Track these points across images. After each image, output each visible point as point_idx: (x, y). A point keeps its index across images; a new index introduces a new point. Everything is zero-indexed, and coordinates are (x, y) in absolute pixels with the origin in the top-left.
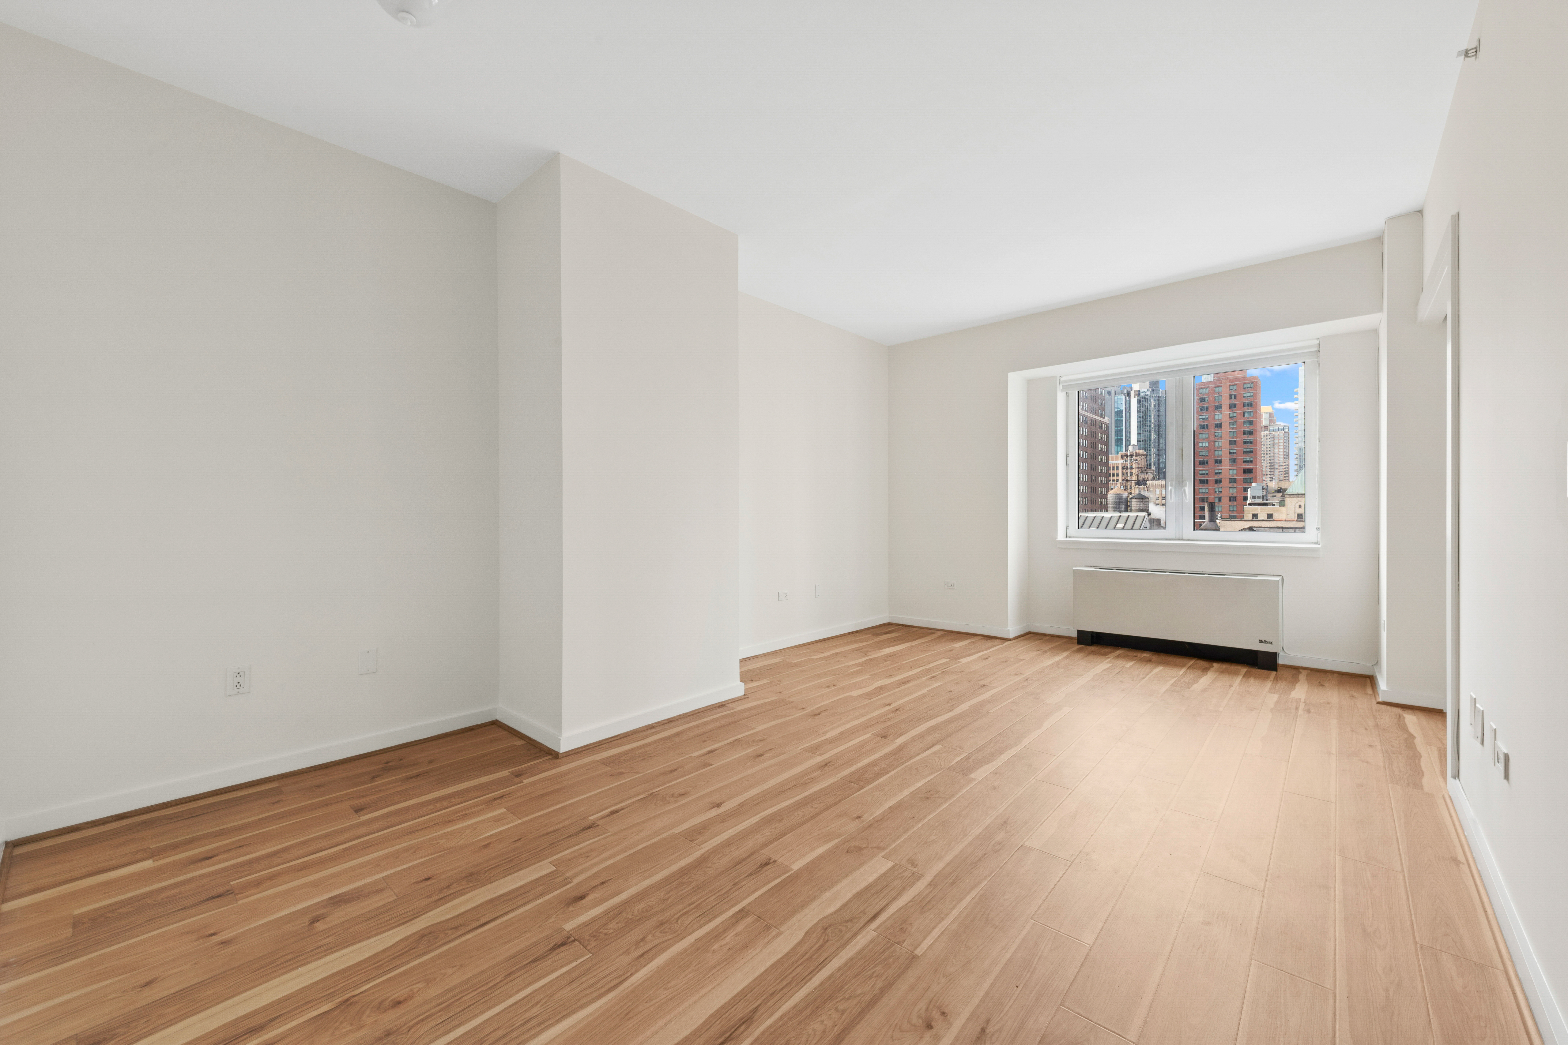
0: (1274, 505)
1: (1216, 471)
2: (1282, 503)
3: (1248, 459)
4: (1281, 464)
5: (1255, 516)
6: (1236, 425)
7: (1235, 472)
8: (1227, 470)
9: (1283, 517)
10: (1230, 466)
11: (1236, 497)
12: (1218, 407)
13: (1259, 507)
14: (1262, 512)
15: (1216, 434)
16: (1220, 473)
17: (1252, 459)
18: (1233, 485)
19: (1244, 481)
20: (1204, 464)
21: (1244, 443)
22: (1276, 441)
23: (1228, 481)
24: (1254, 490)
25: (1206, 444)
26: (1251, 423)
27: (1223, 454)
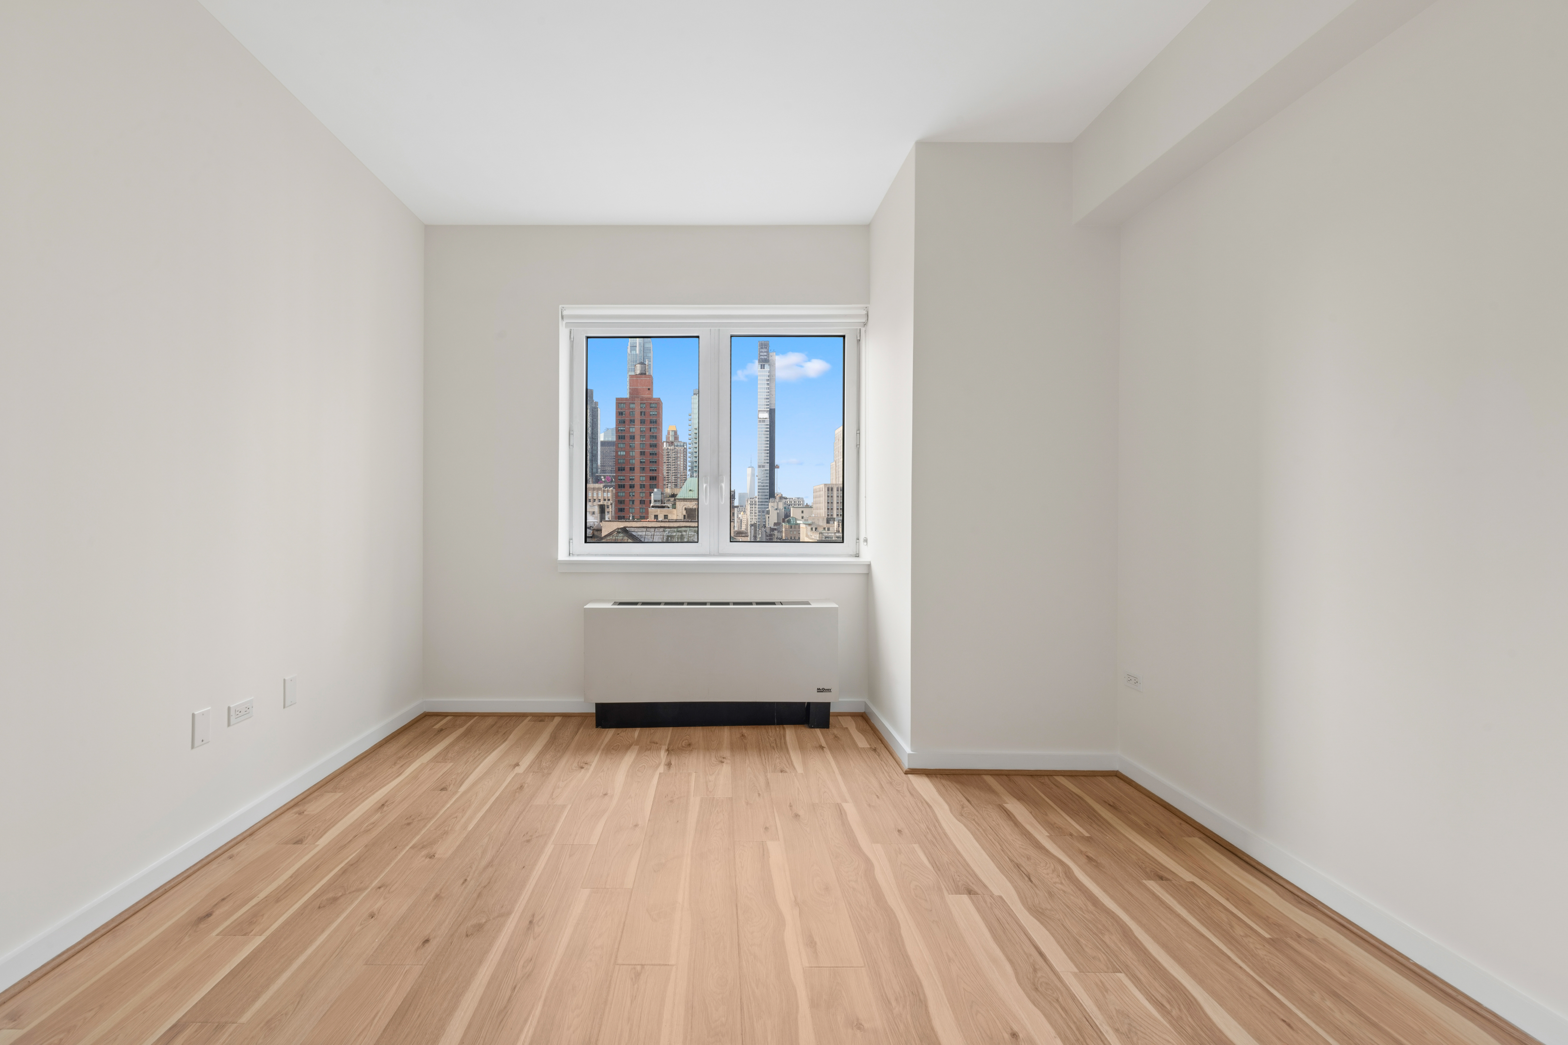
0: (669, 508)
1: (631, 478)
2: (674, 507)
3: (653, 468)
4: (682, 474)
5: (656, 517)
6: (645, 438)
7: (644, 479)
8: (639, 477)
9: (675, 517)
10: (640, 474)
11: (644, 500)
12: (632, 421)
13: (659, 510)
14: (661, 513)
15: (631, 445)
16: (633, 479)
17: (656, 468)
18: (642, 490)
19: (650, 486)
20: (622, 470)
21: (651, 454)
22: (679, 455)
23: (639, 486)
24: (655, 495)
25: (623, 453)
26: (655, 437)
27: (636, 462)
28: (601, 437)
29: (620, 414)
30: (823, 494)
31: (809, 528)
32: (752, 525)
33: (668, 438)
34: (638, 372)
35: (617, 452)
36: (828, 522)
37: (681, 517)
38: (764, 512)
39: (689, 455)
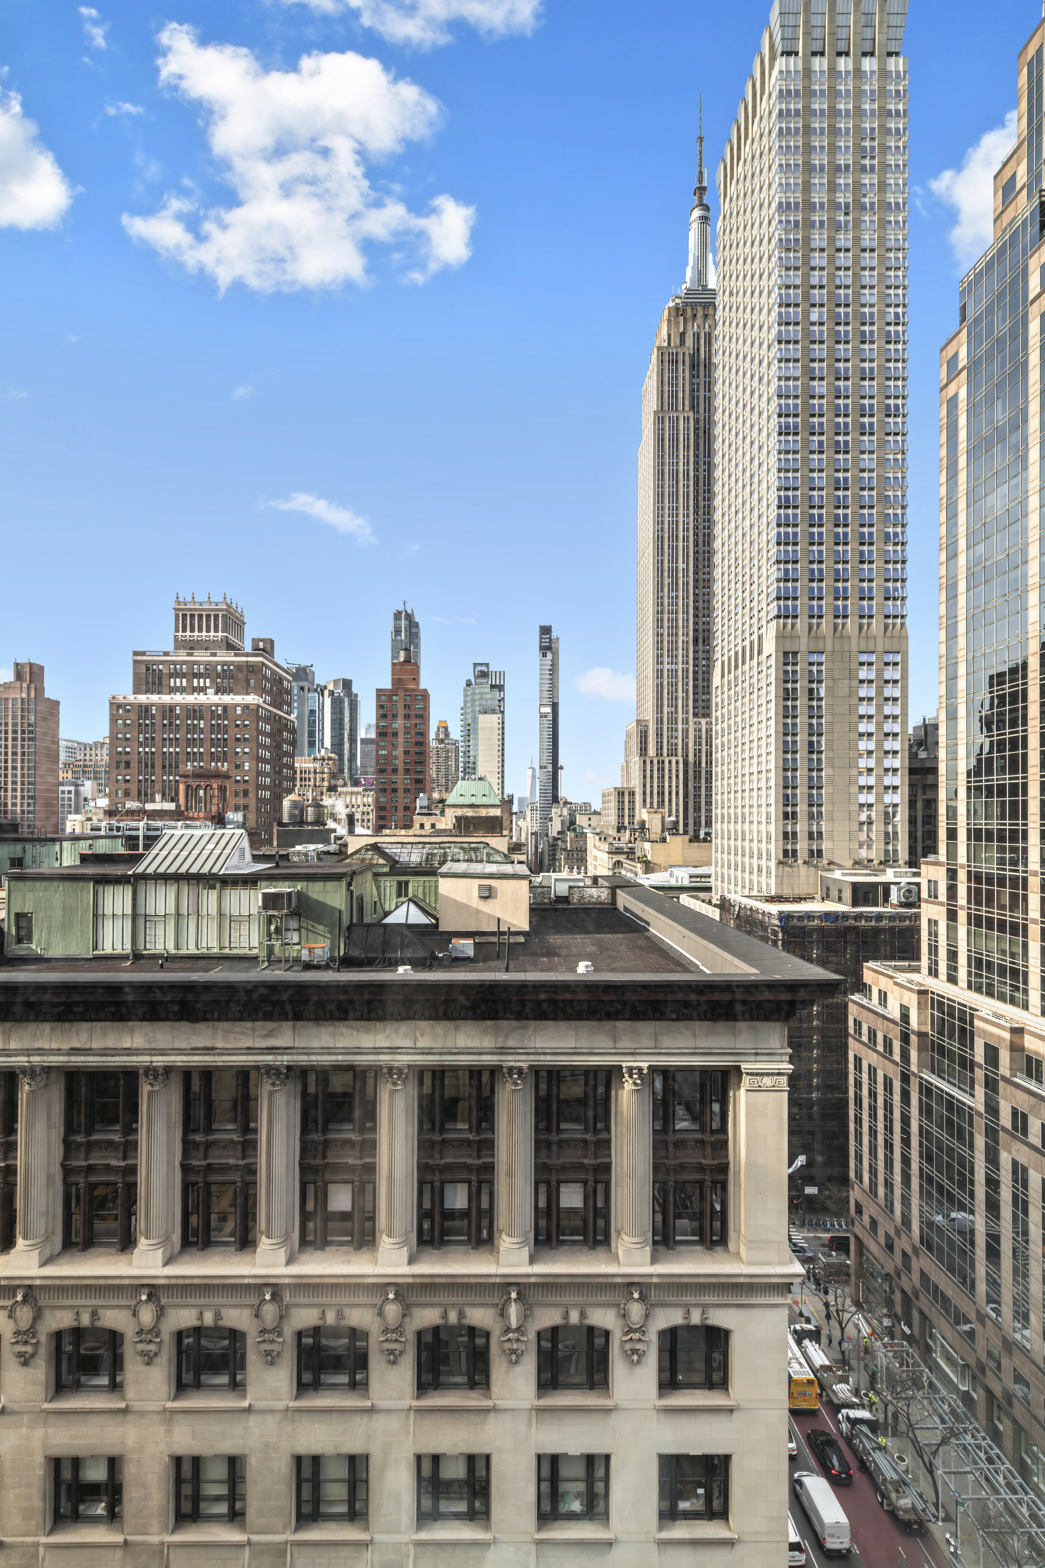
0: (436, 815)
1: (394, 780)
2: (443, 813)
3: (420, 770)
4: (453, 776)
5: (422, 826)
6: (410, 735)
7: (409, 781)
8: (402, 780)
9: (443, 827)
10: (404, 775)
11: (409, 806)
12: (395, 716)
13: (425, 818)
14: (427, 821)
15: (393, 742)
16: (396, 782)
17: (422, 770)
18: (406, 794)
19: (415, 790)
20: (383, 772)
21: (417, 753)
22: (450, 754)
23: (403, 790)
24: (422, 800)
25: (385, 752)
26: (422, 734)
27: (399, 763)
28: (362, 734)
29: (380, 707)
30: (613, 798)
31: (597, 838)
32: (532, 834)
33: (437, 735)
34: (402, 659)
35: (377, 751)
36: (619, 831)
37: (450, 826)
38: (547, 819)
39: (461, 754)
